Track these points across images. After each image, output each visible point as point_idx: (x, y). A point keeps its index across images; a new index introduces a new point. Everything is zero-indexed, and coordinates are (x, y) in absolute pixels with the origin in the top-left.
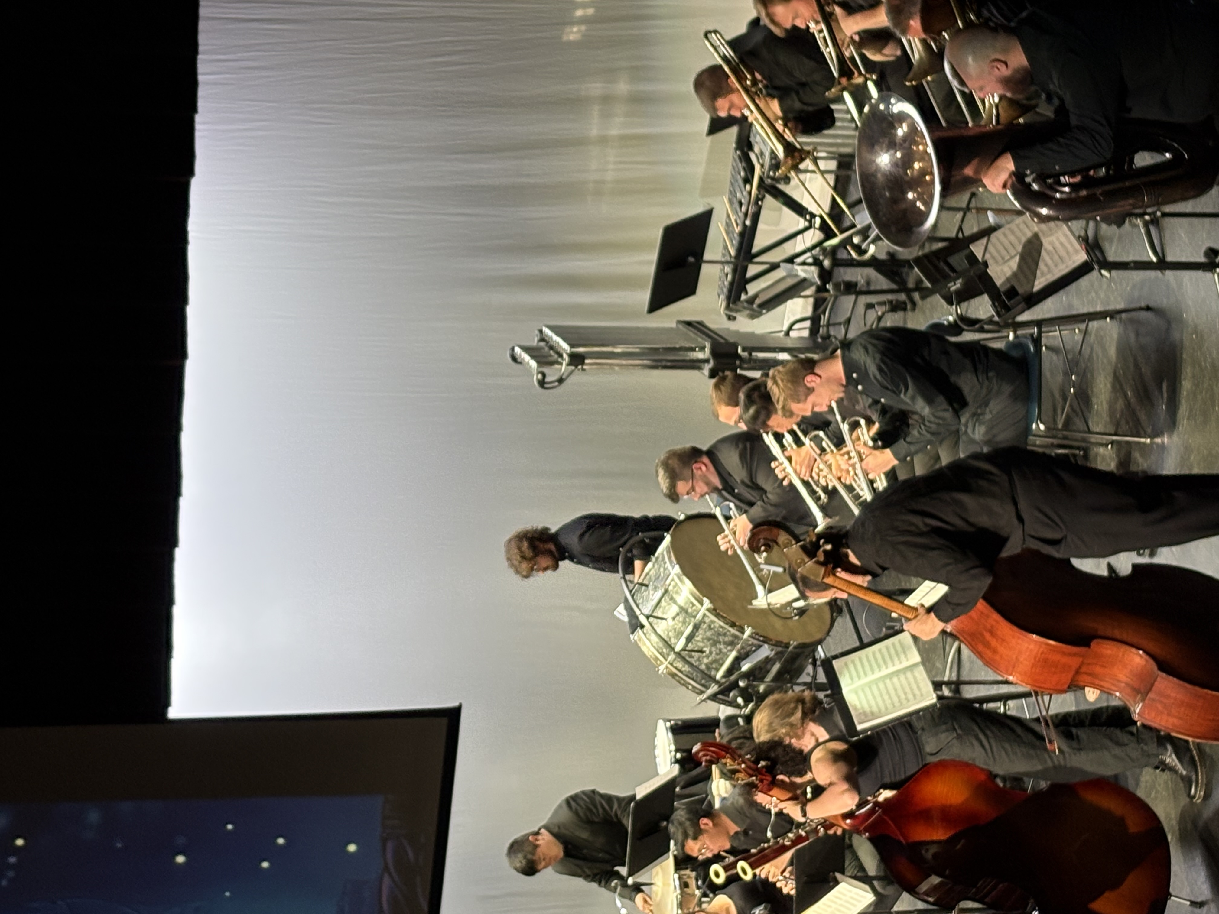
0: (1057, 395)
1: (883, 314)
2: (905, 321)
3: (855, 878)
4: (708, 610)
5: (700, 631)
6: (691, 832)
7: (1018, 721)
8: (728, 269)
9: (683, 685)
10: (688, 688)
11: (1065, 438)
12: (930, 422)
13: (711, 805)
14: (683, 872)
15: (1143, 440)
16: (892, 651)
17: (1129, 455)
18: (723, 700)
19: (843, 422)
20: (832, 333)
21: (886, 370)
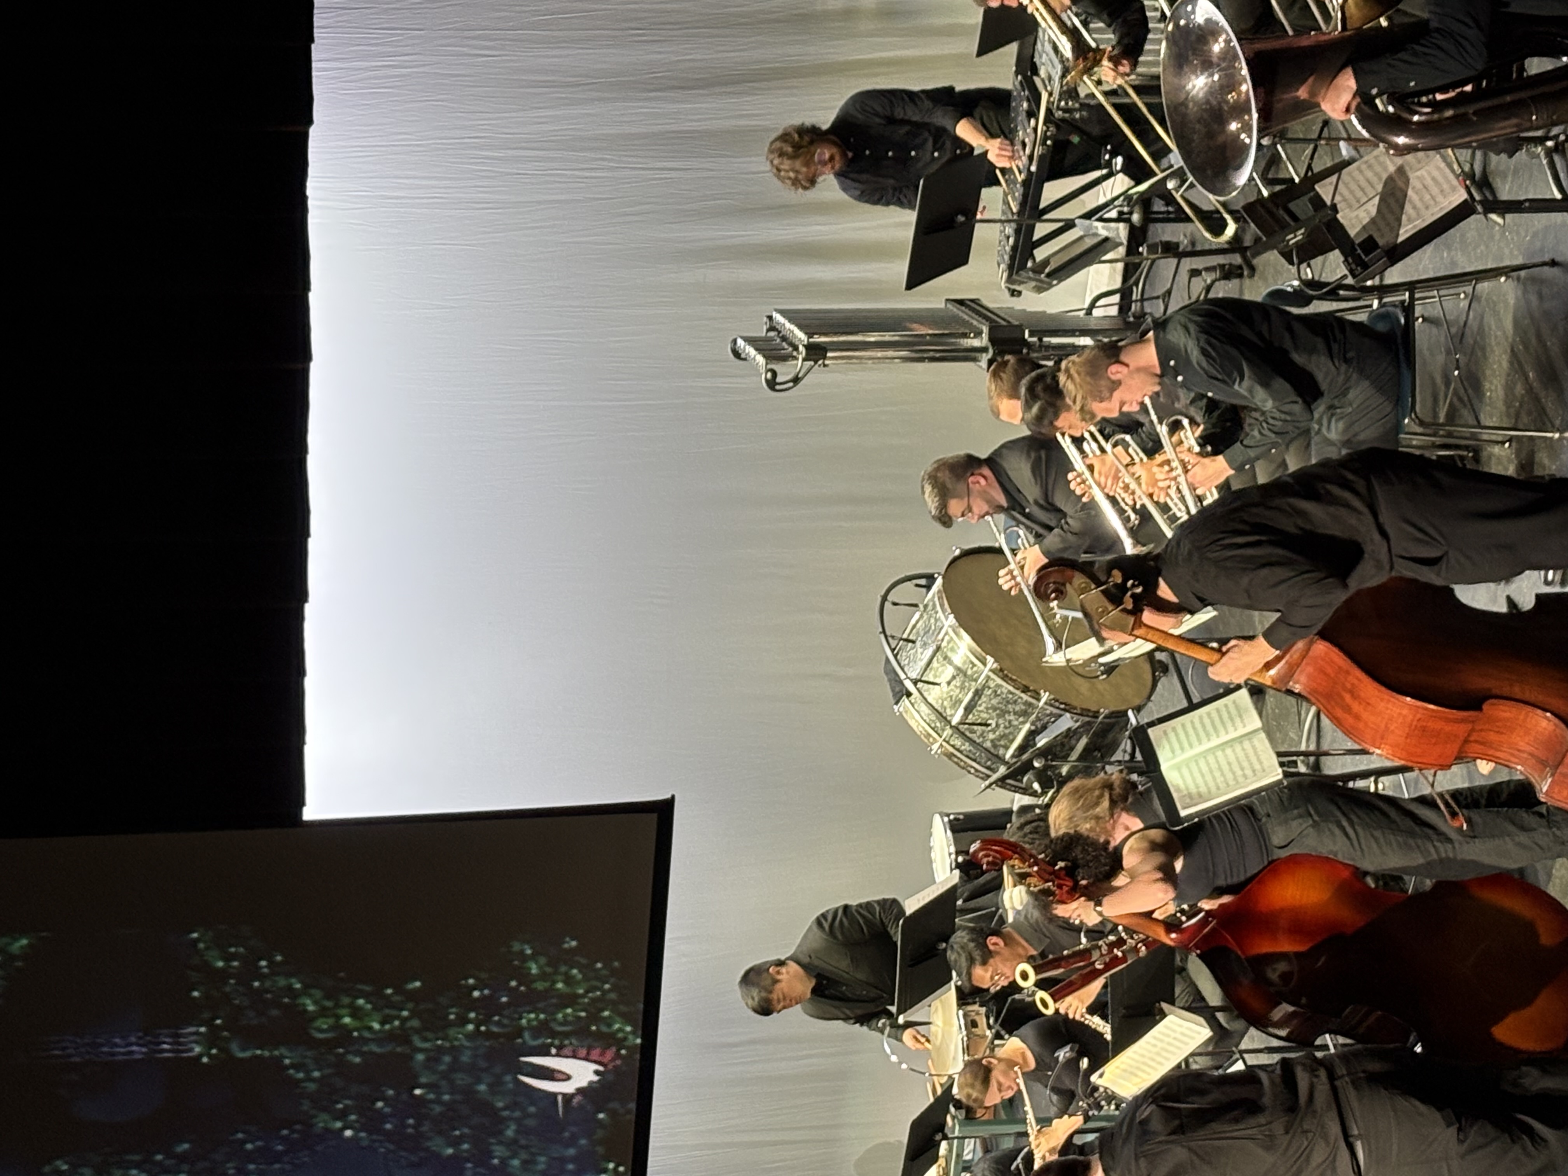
0: (1439, 380)
1: (1213, 282)
2: (1241, 291)
3: (1188, 1009)
4: (992, 671)
5: (984, 699)
6: (977, 955)
7: (1391, 801)
8: (1009, 230)
9: (963, 768)
10: (969, 772)
11: (1450, 435)
12: (1273, 418)
13: (1002, 921)
14: (970, 1008)
15: (1549, 435)
16: (1225, 715)
17: (1531, 455)
18: (1016, 787)
19: (1161, 423)
20: (1148, 310)
21: (1213, 354)
